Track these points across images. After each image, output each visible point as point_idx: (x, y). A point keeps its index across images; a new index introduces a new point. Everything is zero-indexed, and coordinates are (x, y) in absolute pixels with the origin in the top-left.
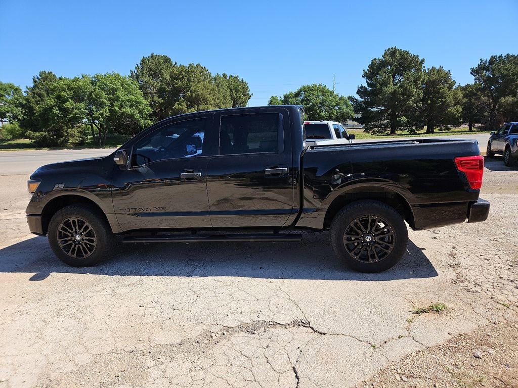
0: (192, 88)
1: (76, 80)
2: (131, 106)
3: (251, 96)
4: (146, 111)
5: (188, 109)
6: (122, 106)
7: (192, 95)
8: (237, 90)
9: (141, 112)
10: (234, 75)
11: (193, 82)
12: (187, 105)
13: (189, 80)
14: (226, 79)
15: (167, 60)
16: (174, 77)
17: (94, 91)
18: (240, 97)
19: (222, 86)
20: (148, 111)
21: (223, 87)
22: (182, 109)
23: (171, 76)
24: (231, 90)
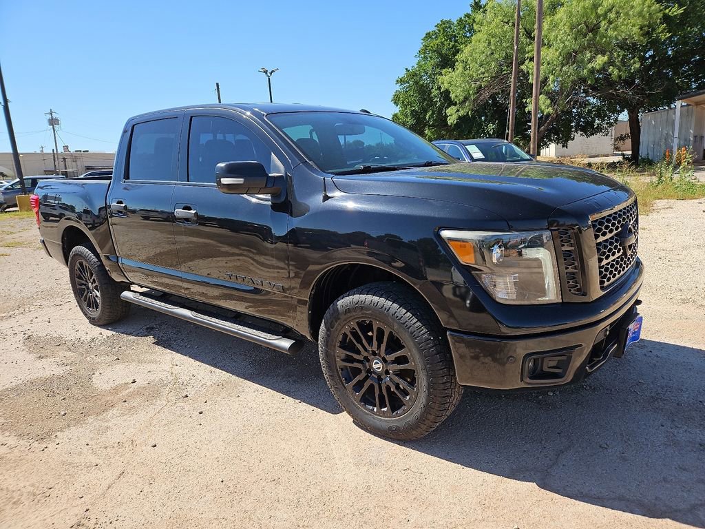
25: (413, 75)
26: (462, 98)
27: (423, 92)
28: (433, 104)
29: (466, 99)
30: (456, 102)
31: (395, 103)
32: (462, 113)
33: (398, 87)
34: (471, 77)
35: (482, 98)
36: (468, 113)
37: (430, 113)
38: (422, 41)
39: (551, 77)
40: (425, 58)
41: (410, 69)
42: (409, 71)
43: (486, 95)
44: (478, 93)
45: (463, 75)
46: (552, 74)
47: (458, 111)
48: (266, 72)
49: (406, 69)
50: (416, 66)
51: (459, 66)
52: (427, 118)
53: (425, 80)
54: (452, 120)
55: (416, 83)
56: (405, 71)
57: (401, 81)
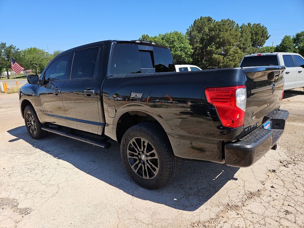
0: (221, 35)
1: (156, 37)
2: (181, 51)
3: (269, 37)
4: (189, 53)
5: (216, 50)
6: (176, 51)
7: (220, 40)
8: (257, 34)
9: (186, 53)
10: (257, 23)
11: (222, 32)
12: (216, 47)
13: (220, 30)
14: (250, 26)
15: (209, 19)
16: (210, 30)
17: (163, 43)
18: (259, 38)
19: (245, 32)
20: (191, 52)
21: (247, 32)
22: (212, 50)
23: (209, 30)
24: (252, 34)
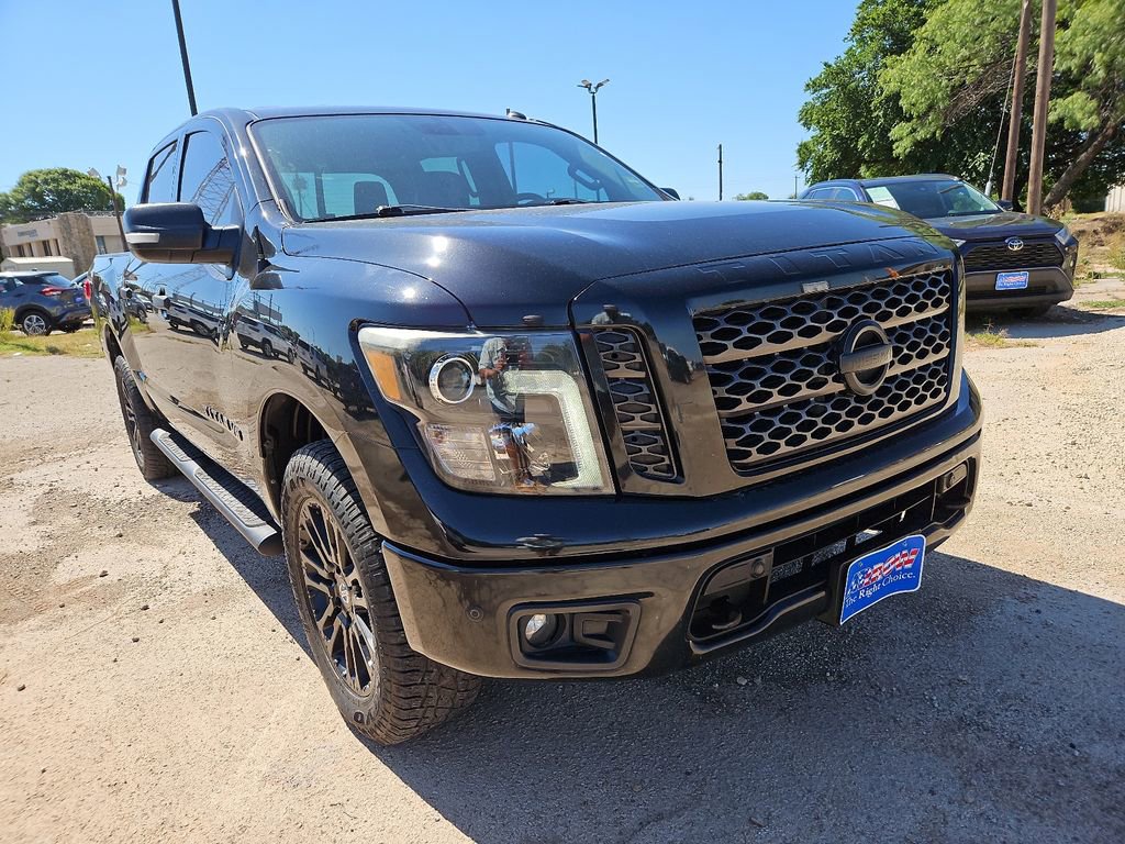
25: (835, 74)
26: (923, 107)
27: (856, 102)
28: (873, 121)
29: (930, 108)
30: (911, 116)
31: (804, 125)
32: (921, 135)
33: (809, 97)
34: (941, 66)
35: (962, 105)
36: (934, 133)
37: (865, 138)
38: (858, 11)
39: (1098, 56)
40: (862, 40)
41: (832, 62)
42: (830, 66)
43: (973, 100)
44: (954, 95)
45: (923, 64)
46: (1100, 51)
47: (914, 130)
48: (588, 86)
49: (826, 64)
50: (843, 56)
51: (920, 48)
52: (860, 147)
53: (861, 79)
54: (900, 149)
55: (844, 86)
56: (822, 69)
57: (814, 86)
